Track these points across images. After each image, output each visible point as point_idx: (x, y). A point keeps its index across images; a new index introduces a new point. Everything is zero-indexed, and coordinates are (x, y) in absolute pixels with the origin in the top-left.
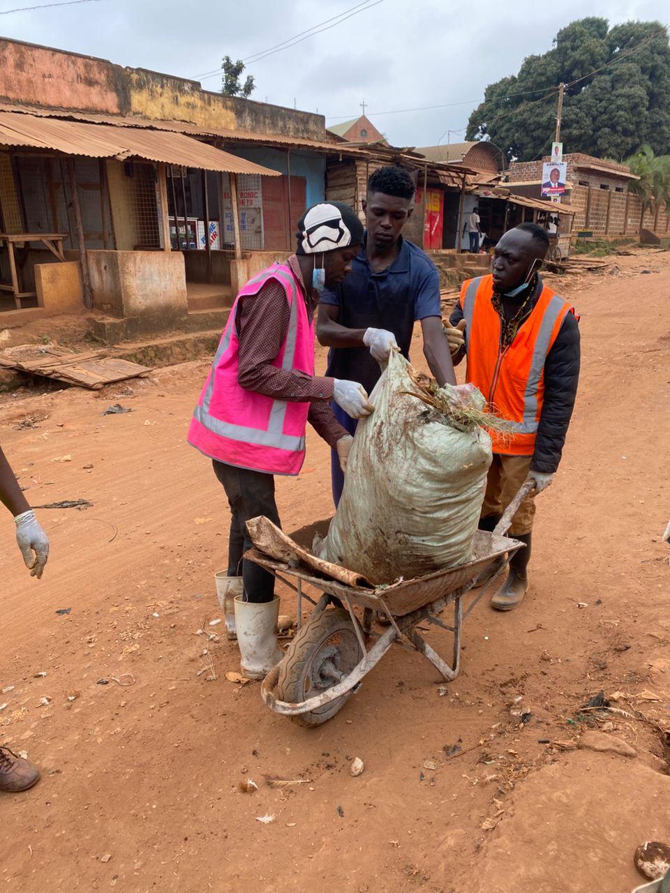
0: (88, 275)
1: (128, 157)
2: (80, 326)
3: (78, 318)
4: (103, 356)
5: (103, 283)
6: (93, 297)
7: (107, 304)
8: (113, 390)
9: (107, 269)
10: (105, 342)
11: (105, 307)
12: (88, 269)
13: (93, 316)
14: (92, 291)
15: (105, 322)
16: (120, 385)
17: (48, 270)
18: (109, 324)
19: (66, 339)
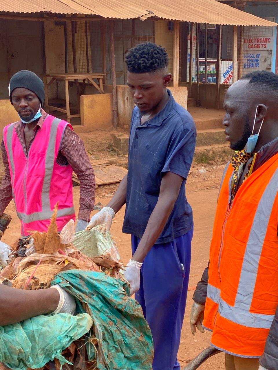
0: (117, 103)
1: (148, 17)
2: (105, 139)
3: (106, 134)
4: (110, 163)
5: (125, 109)
6: (118, 119)
7: (126, 125)
8: (106, 190)
9: (128, 99)
10: (120, 152)
11: (125, 126)
12: (117, 99)
13: (115, 133)
14: (118, 114)
15: (122, 138)
16: (112, 187)
17: (89, 100)
18: (123, 139)
19: (94, 149)
